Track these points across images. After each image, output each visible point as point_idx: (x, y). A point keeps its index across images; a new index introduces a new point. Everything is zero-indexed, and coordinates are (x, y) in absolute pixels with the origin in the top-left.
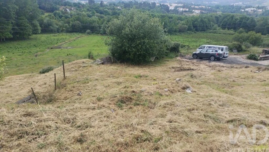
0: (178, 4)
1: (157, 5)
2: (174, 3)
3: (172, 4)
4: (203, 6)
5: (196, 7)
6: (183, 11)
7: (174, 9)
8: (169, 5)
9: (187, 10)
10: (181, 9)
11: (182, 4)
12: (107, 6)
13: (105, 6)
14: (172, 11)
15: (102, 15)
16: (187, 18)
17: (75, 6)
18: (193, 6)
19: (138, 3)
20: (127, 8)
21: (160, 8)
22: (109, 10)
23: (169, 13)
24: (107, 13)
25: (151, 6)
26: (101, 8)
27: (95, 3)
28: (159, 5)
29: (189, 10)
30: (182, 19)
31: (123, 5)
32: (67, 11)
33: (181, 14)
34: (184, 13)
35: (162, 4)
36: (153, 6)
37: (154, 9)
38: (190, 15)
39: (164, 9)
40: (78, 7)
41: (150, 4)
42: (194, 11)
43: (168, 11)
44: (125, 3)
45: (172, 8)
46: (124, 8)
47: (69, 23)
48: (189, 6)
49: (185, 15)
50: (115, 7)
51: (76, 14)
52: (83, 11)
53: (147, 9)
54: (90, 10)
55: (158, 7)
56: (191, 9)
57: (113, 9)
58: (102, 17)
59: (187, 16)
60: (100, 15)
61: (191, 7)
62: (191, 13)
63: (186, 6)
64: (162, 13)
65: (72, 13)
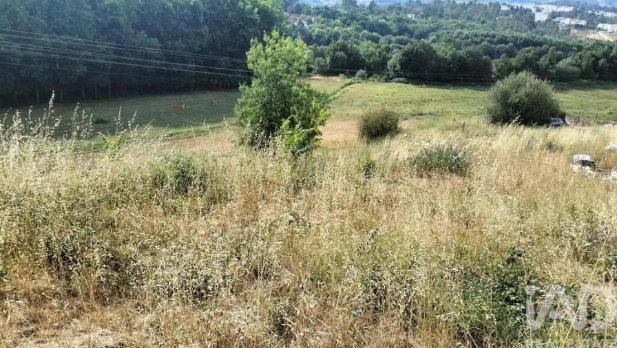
0: (559, 6)
1: (504, 8)
2: (549, 4)
3: (544, 6)
5: (609, 15)
6: (570, 25)
7: (548, 21)
8: (534, 10)
9: (583, 23)
10: (567, 21)
11: (569, 6)
12: (383, 12)
13: (379, 14)
14: (540, 26)
15: (374, 34)
16: (582, 47)
17: (318, 14)
18: (601, 13)
19: (457, 6)
20: (429, 16)
21: (512, 16)
22: (388, 23)
23: (534, 30)
24: (384, 30)
25: (487, 13)
26: (370, 16)
27: (357, 6)
28: (509, 9)
29: (588, 23)
30: (566, 49)
31: (418, 9)
32: (303, 24)
33: (565, 34)
34: (574, 31)
35: (515, 8)
36: (494, 10)
37: (495, 20)
38: (588, 36)
39: (521, 20)
40: (323, 17)
41: (485, 7)
42: (600, 25)
43: (532, 24)
44: (424, 5)
45: (540, 17)
46: (423, 17)
47: (322, 55)
48: (590, 12)
49: (576, 37)
50: (402, 15)
51: (322, 32)
52: (335, 25)
53: (479, 19)
54: (347, 22)
55: (506, 14)
56: (595, 22)
57: (400, 20)
58: (375, 40)
59: (581, 42)
60: (371, 34)
61: (593, 14)
62: (592, 31)
63: (580, 12)
64: (517, 31)
65: (313, 31)
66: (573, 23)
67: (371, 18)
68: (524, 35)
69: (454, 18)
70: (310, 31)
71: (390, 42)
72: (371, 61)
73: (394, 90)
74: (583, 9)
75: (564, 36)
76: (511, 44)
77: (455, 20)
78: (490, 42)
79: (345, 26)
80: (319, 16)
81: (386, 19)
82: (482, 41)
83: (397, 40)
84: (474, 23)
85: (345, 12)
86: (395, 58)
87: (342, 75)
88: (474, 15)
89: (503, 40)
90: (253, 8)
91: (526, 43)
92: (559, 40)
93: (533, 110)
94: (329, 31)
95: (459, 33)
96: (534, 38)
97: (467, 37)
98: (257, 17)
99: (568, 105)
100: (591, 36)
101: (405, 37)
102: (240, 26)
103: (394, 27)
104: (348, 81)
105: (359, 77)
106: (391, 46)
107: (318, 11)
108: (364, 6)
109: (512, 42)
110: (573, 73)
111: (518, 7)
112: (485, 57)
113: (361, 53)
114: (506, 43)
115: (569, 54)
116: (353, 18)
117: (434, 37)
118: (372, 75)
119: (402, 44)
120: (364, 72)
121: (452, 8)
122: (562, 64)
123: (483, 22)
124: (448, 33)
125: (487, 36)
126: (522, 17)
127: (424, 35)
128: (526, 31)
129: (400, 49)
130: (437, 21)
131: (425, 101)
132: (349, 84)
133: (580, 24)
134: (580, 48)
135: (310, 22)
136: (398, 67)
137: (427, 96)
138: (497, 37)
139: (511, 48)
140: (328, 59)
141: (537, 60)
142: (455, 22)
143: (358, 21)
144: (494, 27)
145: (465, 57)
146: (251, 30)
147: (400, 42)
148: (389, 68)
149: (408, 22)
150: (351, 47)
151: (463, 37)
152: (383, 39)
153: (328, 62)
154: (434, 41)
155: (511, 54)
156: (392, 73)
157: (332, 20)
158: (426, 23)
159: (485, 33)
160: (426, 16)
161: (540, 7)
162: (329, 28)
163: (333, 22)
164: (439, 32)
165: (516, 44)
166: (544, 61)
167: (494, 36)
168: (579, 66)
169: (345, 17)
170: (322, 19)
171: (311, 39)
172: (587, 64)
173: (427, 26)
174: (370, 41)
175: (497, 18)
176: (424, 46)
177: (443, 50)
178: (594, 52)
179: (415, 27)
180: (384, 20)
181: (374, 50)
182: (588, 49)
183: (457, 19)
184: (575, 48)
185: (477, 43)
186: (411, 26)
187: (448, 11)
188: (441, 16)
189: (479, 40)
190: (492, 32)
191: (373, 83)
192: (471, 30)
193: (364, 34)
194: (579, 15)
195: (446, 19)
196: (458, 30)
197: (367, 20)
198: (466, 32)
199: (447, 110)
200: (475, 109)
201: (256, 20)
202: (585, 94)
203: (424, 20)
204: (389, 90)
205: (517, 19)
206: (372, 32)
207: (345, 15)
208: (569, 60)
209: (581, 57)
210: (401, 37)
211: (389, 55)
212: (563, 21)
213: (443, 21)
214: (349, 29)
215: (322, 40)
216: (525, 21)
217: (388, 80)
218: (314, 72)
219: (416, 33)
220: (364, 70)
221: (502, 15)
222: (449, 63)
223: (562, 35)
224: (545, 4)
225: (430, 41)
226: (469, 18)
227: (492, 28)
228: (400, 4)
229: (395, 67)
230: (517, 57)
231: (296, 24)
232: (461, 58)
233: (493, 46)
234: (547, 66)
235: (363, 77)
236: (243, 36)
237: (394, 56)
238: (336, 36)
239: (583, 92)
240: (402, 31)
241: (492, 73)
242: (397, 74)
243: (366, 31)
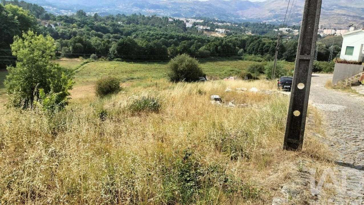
0: (197, 19)
1: (170, 20)
2: (192, 18)
4: (228, 24)
5: (220, 24)
6: (203, 29)
7: (192, 27)
8: (185, 21)
9: (209, 28)
10: (201, 27)
11: (202, 19)
12: (104, 20)
13: (101, 21)
14: (189, 30)
15: (99, 33)
16: (209, 40)
17: (61, 20)
18: (216, 23)
19: (145, 18)
20: (131, 23)
21: (174, 24)
22: (107, 26)
23: (186, 32)
24: (105, 30)
25: (162, 23)
26: (96, 22)
27: (86, 16)
28: (173, 20)
29: (211, 28)
30: (202, 41)
31: (124, 19)
32: (51, 26)
33: (201, 34)
34: (205, 32)
35: (176, 20)
36: (165, 21)
37: (167, 26)
38: (212, 35)
39: (179, 27)
40: (65, 22)
41: (161, 19)
42: (216, 29)
43: (185, 29)
44: (127, 17)
45: (189, 25)
46: (127, 23)
47: (66, 45)
48: (211, 23)
49: (206, 35)
50: (115, 22)
51: (65, 32)
52: (73, 27)
53: (158, 26)
54: (81, 25)
55: (172, 23)
56: (214, 28)
57: (114, 25)
58: (100, 36)
59: (209, 38)
60: (97, 33)
61: (213, 24)
62: (213, 32)
63: (207, 23)
64: (178, 32)
65: (59, 30)
66: (204, 28)
67: (96, 24)
68: (182, 34)
69: (144, 25)
70: (56, 30)
71: (109, 38)
72: (99, 49)
73: (115, 65)
74: (208, 21)
75: (201, 35)
76: (176, 39)
77: (145, 26)
78: (165, 38)
79: (80, 28)
80: (62, 22)
81: (105, 24)
82: (161, 37)
83: (114, 36)
84: (156, 28)
85: (79, 19)
86: (113, 47)
87: (81, 57)
88: (155, 23)
89: (172, 37)
90: (14, 16)
91: (183, 38)
92: (199, 37)
93: (190, 74)
94: (69, 31)
95: (149, 33)
96: (187, 36)
97: (153, 35)
98: (17, 21)
99: (207, 70)
100: (213, 35)
101: (118, 35)
102: (4, 27)
103: (111, 29)
104: (85, 61)
105: (93, 58)
106: (110, 40)
107: (61, 18)
108: (91, 16)
109: (176, 38)
110: (207, 53)
111: (177, 20)
112: (163, 46)
113: (92, 44)
114: (174, 39)
115: (204, 44)
116: (85, 23)
117: (135, 35)
118: (100, 57)
119: (117, 39)
120: (96, 55)
121: (143, 19)
122: (201, 49)
123: (160, 27)
124: (142, 33)
125: (163, 35)
126: (180, 25)
127: (129, 34)
128: (182, 32)
129: (116, 41)
130: (135, 26)
131: (134, 71)
132: (87, 63)
133: (207, 28)
134: (209, 41)
135: (56, 25)
136: (116, 52)
137: (135, 69)
138: (168, 35)
139: (176, 41)
140: (71, 48)
141: (190, 47)
142: (146, 27)
143: (88, 25)
144: (166, 30)
145: (153, 46)
146: (13, 30)
147: (116, 38)
148: (110, 52)
149: (119, 26)
150: (85, 40)
151: (151, 35)
152: (105, 36)
153: (71, 50)
154: (135, 37)
155: (176, 45)
156: (113, 56)
157: (71, 24)
158: (129, 27)
159: (162, 33)
160: (129, 23)
161: (188, 20)
162: (70, 29)
163: (71, 25)
164: (138, 32)
165: (178, 39)
166: (192, 48)
167: (167, 35)
168: (209, 50)
169: (79, 23)
170: (64, 23)
171: (58, 36)
172: (213, 49)
173: (130, 29)
174: (97, 37)
175: (167, 25)
176: (130, 40)
177: (140, 42)
178: (215, 43)
179: (123, 29)
180: (104, 25)
181: (100, 42)
182: (212, 41)
183: (147, 25)
184: (206, 41)
185: (158, 39)
186: (121, 29)
187: (141, 20)
188: (137, 24)
189: (159, 37)
190: (165, 33)
191: (102, 62)
192: (155, 31)
193: (92, 33)
194: (207, 24)
195: (140, 25)
196: (148, 32)
197: (94, 24)
198: (152, 32)
199: (147, 75)
200: (161, 74)
201: (17, 23)
202: (213, 64)
203: (128, 26)
204: (112, 65)
205: (177, 26)
206: (98, 32)
207: (79, 21)
208: (204, 47)
209: (210, 45)
210: (116, 35)
211: (110, 45)
212: (199, 27)
213: (139, 26)
214: (82, 29)
215: (66, 36)
216: (181, 27)
217: (111, 60)
218: (61, 56)
219: (124, 33)
220: (95, 54)
221: (169, 24)
222: (145, 50)
223: (200, 34)
224: (190, 18)
225: (133, 37)
226: (153, 25)
227: (165, 30)
228: (113, 16)
229: (114, 52)
230: (180, 46)
231: (46, 26)
232: (151, 47)
233: (167, 40)
234: (195, 50)
235: (95, 58)
236: (8, 34)
237: (113, 46)
238: (75, 34)
239: (212, 63)
240: (116, 31)
241: (168, 55)
242: (116, 56)
243: (93, 31)
